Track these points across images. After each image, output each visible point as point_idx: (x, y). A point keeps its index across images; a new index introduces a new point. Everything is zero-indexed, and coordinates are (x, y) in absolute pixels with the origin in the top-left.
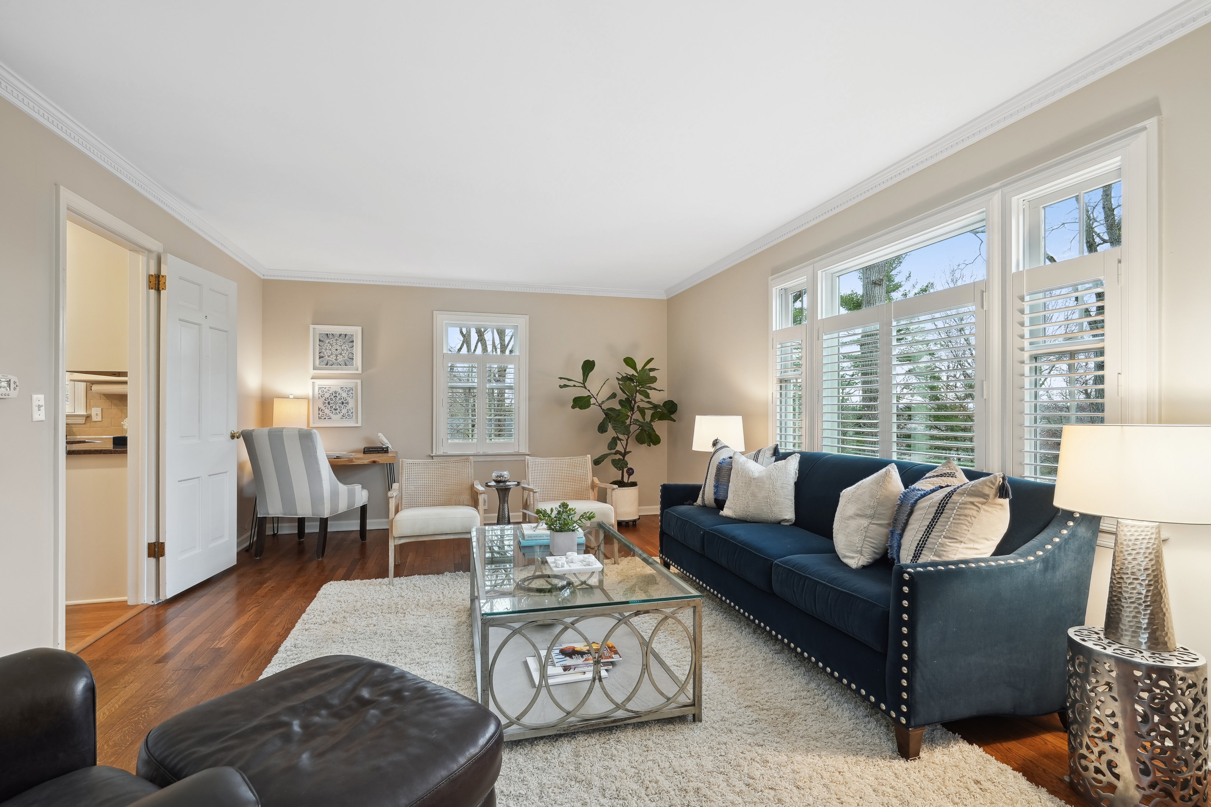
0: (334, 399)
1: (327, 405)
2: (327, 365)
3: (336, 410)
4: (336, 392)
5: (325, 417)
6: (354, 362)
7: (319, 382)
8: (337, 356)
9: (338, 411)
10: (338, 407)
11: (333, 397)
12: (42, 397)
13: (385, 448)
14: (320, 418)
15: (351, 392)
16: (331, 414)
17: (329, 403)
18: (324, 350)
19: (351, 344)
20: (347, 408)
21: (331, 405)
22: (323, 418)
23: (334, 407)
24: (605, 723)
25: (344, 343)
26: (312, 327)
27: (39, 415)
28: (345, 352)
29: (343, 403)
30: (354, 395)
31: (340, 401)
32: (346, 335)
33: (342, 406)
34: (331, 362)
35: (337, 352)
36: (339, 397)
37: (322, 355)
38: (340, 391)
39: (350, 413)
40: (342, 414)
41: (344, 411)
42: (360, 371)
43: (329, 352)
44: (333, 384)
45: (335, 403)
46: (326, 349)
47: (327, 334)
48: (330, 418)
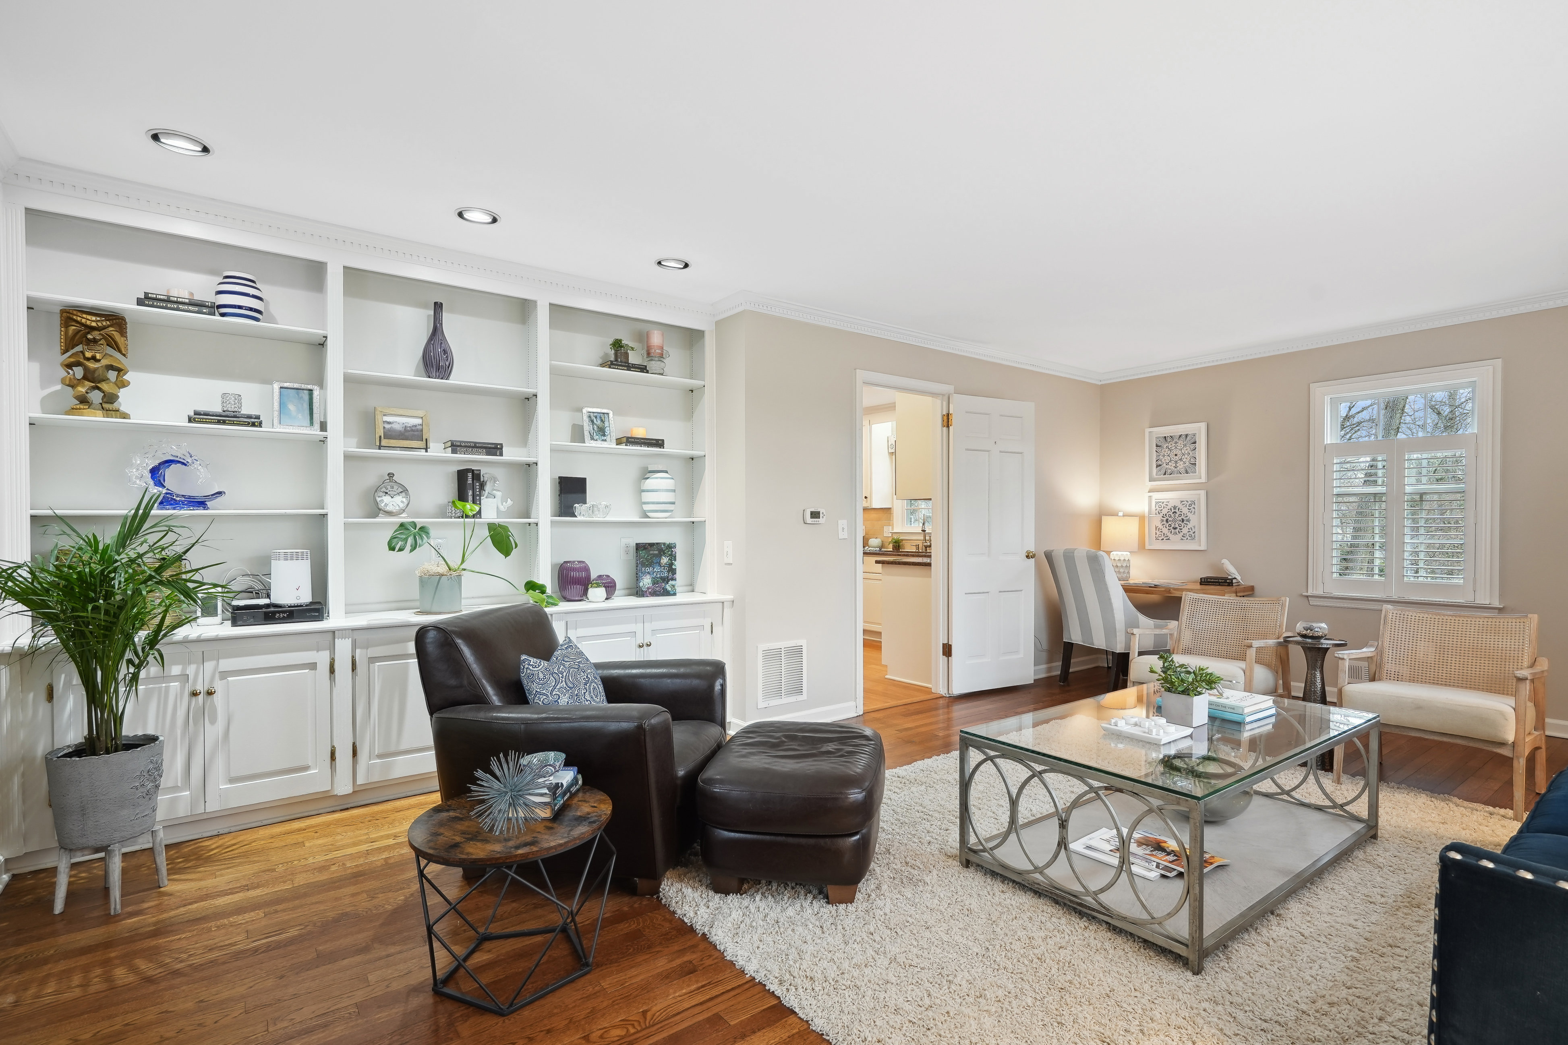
0: (1172, 515)
1: (1165, 523)
2: (1165, 474)
3: (1175, 528)
4: (1175, 508)
5: (1163, 537)
6: (1197, 468)
7: (1157, 496)
8: (1176, 462)
9: (1177, 530)
10: (1177, 526)
11: (1171, 513)
12: (845, 522)
13: (1229, 579)
14: (1157, 539)
15: (1193, 506)
16: (1169, 534)
17: (1167, 521)
18: (1161, 457)
19: (1192, 446)
20: (1189, 526)
21: (1170, 523)
22: (1160, 538)
23: (1173, 526)
24: (1071, 901)
25: (1185, 445)
26: (1147, 430)
27: (843, 535)
28: (1186, 456)
29: (1183, 521)
30: (1196, 510)
31: (1180, 518)
32: (1187, 436)
33: (1183, 524)
34: (1169, 471)
35: (1175, 457)
36: (1179, 513)
37: (1160, 463)
38: (1180, 506)
39: (1191, 533)
40: (1182, 534)
41: (1185, 530)
42: (1203, 479)
43: (1167, 459)
44: (1171, 497)
45: (1174, 521)
46: (1164, 456)
47: (1165, 437)
48: (1168, 539)
